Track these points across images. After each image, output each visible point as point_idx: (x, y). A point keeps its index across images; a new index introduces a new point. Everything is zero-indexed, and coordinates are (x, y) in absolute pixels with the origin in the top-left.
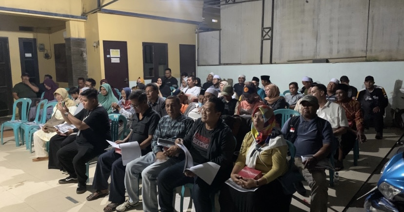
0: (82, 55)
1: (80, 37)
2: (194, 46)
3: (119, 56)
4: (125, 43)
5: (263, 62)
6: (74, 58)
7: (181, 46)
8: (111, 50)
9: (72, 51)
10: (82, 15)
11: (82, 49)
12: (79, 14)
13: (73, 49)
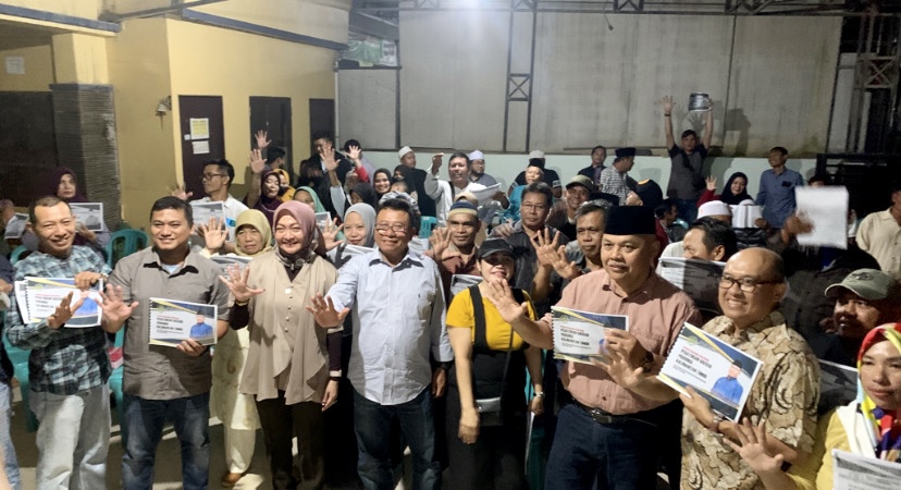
0: (105, 132)
1: (98, 83)
2: (331, 102)
3: (207, 136)
4: (219, 99)
5: (508, 149)
6: (88, 141)
7: (312, 101)
8: (192, 120)
9: (83, 122)
10: (101, 17)
11: (106, 116)
12: (93, 16)
13: (86, 116)
